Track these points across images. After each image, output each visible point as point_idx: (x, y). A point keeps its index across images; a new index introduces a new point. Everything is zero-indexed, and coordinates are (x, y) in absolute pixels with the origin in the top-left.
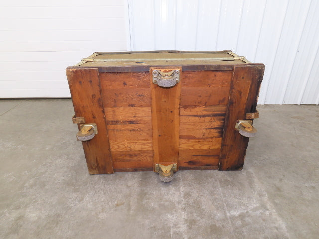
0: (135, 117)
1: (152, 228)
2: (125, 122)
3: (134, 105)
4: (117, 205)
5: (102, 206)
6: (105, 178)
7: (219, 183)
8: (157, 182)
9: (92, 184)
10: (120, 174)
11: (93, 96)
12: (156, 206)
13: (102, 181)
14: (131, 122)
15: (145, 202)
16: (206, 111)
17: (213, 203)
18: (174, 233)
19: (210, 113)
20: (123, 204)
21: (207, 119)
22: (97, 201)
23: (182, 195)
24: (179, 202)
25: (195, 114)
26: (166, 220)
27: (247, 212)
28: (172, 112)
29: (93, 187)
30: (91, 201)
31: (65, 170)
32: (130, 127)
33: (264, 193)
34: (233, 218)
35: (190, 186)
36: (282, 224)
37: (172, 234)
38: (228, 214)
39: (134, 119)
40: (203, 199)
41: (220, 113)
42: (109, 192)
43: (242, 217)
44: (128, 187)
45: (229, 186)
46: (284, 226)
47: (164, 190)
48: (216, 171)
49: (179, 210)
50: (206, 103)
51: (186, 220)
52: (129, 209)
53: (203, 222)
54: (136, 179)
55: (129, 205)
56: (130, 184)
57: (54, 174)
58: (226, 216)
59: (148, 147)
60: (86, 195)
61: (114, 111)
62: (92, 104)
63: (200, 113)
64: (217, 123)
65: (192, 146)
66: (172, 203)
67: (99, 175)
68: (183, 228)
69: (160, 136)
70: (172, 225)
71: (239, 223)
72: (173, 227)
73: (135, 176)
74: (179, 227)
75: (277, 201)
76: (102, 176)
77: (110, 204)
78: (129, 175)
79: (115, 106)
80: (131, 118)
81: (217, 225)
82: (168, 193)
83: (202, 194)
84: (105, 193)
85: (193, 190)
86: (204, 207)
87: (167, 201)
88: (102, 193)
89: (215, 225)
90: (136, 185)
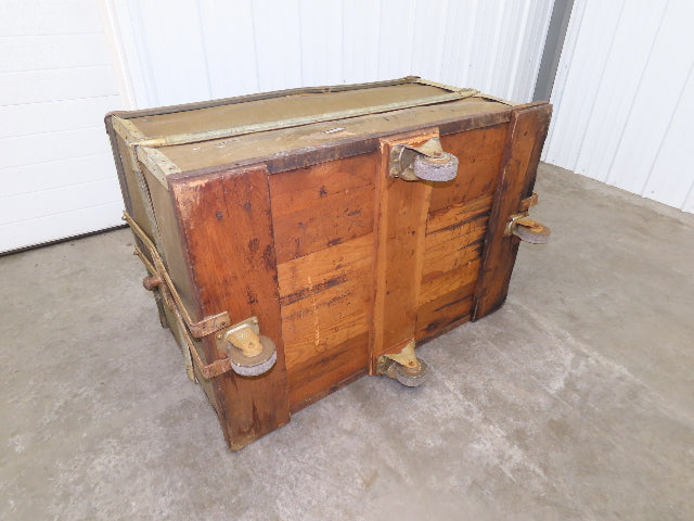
0: (339, 267)
1: (471, 487)
2: (318, 288)
3: (339, 239)
4: (368, 484)
5: (337, 506)
6: (278, 441)
7: (492, 345)
8: (395, 395)
9: (263, 472)
10: (304, 413)
11: (253, 244)
12: (439, 442)
13: (279, 452)
14: (331, 283)
15: (412, 445)
16: (464, 212)
17: (516, 385)
18: (512, 471)
19: (468, 215)
20: (376, 475)
21: (464, 228)
22: (314, 503)
23: (461, 397)
24: (469, 412)
25: (446, 225)
26: (479, 458)
27: (570, 374)
28: (413, 233)
29: (274, 477)
30: (300, 511)
31: (149, 476)
32: (328, 295)
33: (562, 331)
34: (563, 394)
35: (456, 372)
36: (619, 369)
37: (511, 476)
38: (552, 392)
39: (338, 273)
40: (497, 386)
41: (482, 210)
42: (322, 468)
43: (570, 384)
44: (351, 433)
45: (511, 343)
46: (625, 371)
47: (421, 403)
48: (469, 324)
49: (483, 427)
50: (464, 197)
51: (508, 438)
52: (399, 478)
53: (533, 426)
54: (350, 408)
55: (390, 469)
56: (348, 426)
57: (128, 505)
58: (551, 396)
59: (360, 326)
60: (275, 503)
61: (294, 270)
62: (249, 267)
63: (453, 222)
64: (476, 232)
65: (435, 293)
66: (458, 419)
67: (258, 442)
68: (517, 454)
69: (388, 293)
70: (497, 461)
71: (576, 397)
72: (501, 463)
73: (342, 403)
74: (511, 457)
75: (586, 337)
76: (266, 439)
77: (350, 491)
78: (326, 407)
79: (298, 255)
80: (331, 274)
81: (555, 419)
82: (434, 406)
83: (487, 378)
84: (315, 476)
85: (468, 378)
86: (511, 399)
87: (446, 421)
88: (309, 477)
89: (552, 421)
90: (362, 421)
